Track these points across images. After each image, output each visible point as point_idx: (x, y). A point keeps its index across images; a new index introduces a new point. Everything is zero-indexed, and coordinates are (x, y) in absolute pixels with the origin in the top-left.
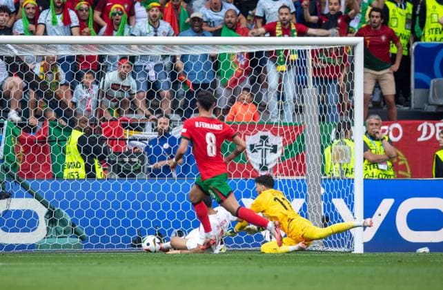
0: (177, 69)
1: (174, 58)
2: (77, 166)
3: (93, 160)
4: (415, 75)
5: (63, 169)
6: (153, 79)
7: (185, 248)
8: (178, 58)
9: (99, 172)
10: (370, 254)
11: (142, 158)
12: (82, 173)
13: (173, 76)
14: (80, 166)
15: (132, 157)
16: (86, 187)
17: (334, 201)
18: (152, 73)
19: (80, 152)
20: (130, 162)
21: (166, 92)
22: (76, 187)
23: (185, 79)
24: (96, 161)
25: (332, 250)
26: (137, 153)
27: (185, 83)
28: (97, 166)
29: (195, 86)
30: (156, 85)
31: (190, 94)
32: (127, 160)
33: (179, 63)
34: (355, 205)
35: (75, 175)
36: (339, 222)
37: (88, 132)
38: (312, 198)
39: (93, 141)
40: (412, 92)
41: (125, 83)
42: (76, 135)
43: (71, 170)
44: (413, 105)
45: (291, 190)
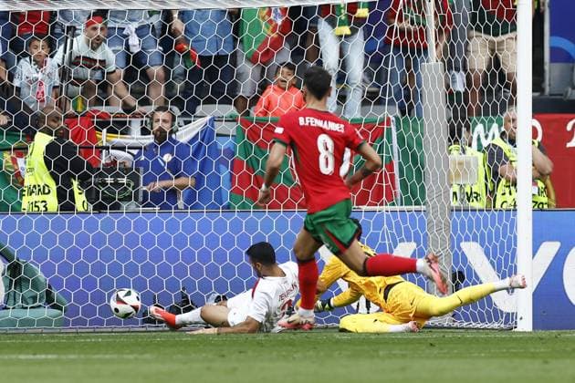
0: (174, 33)
1: (168, 15)
2: (44, 190)
3: (70, 180)
4: (550, 41)
5: (22, 196)
6: (136, 50)
7: (225, 324)
8: (176, 15)
9: (80, 199)
10: (542, 333)
11: (134, 178)
12: (53, 202)
13: (166, 44)
14: (49, 191)
15: (118, 175)
16: (58, 226)
17: (464, 245)
18: (134, 41)
19: (49, 169)
20: (116, 184)
21: (156, 70)
22: (42, 225)
23: (188, 48)
24: (75, 183)
25: (479, 326)
26: (126, 170)
27: (188, 56)
28: (76, 191)
29: (205, 60)
30: (139, 59)
31: (195, 74)
32: (109, 180)
33: (178, 24)
34: (518, 252)
35: (41, 206)
36: (474, 284)
37: (61, 136)
38: (435, 241)
39: (70, 150)
40: (547, 67)
41: (98, 56)
42: (42, 141)
43: (34, 198)
44: (547, 90)
45: (406, 228)
